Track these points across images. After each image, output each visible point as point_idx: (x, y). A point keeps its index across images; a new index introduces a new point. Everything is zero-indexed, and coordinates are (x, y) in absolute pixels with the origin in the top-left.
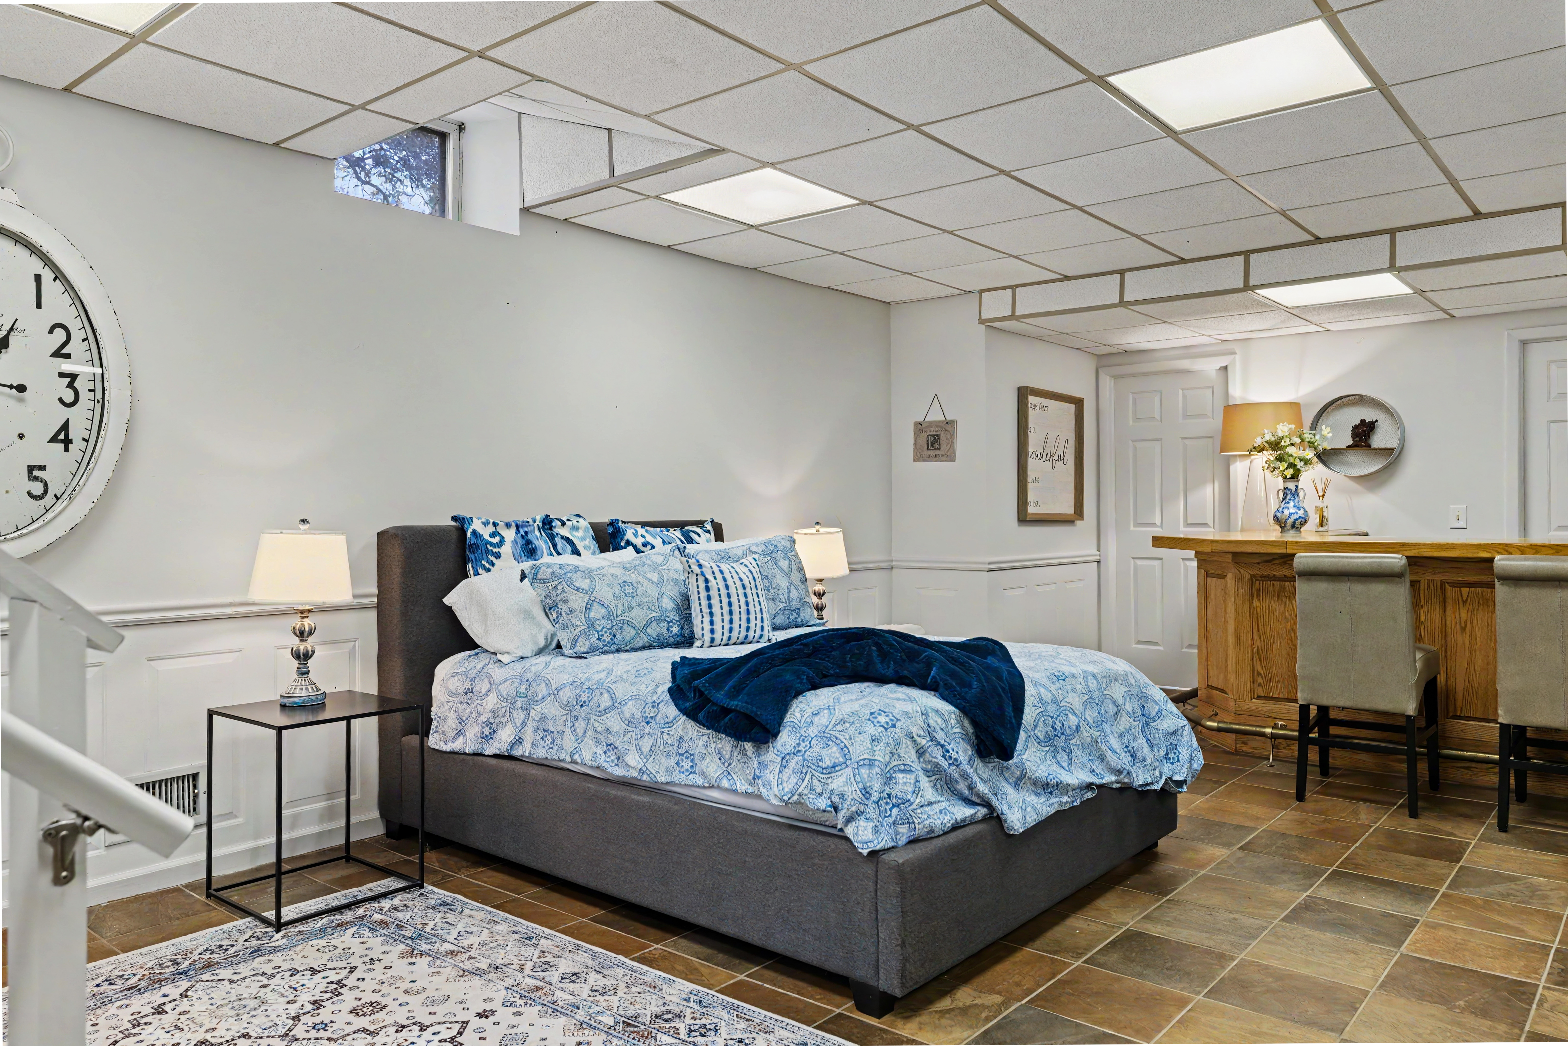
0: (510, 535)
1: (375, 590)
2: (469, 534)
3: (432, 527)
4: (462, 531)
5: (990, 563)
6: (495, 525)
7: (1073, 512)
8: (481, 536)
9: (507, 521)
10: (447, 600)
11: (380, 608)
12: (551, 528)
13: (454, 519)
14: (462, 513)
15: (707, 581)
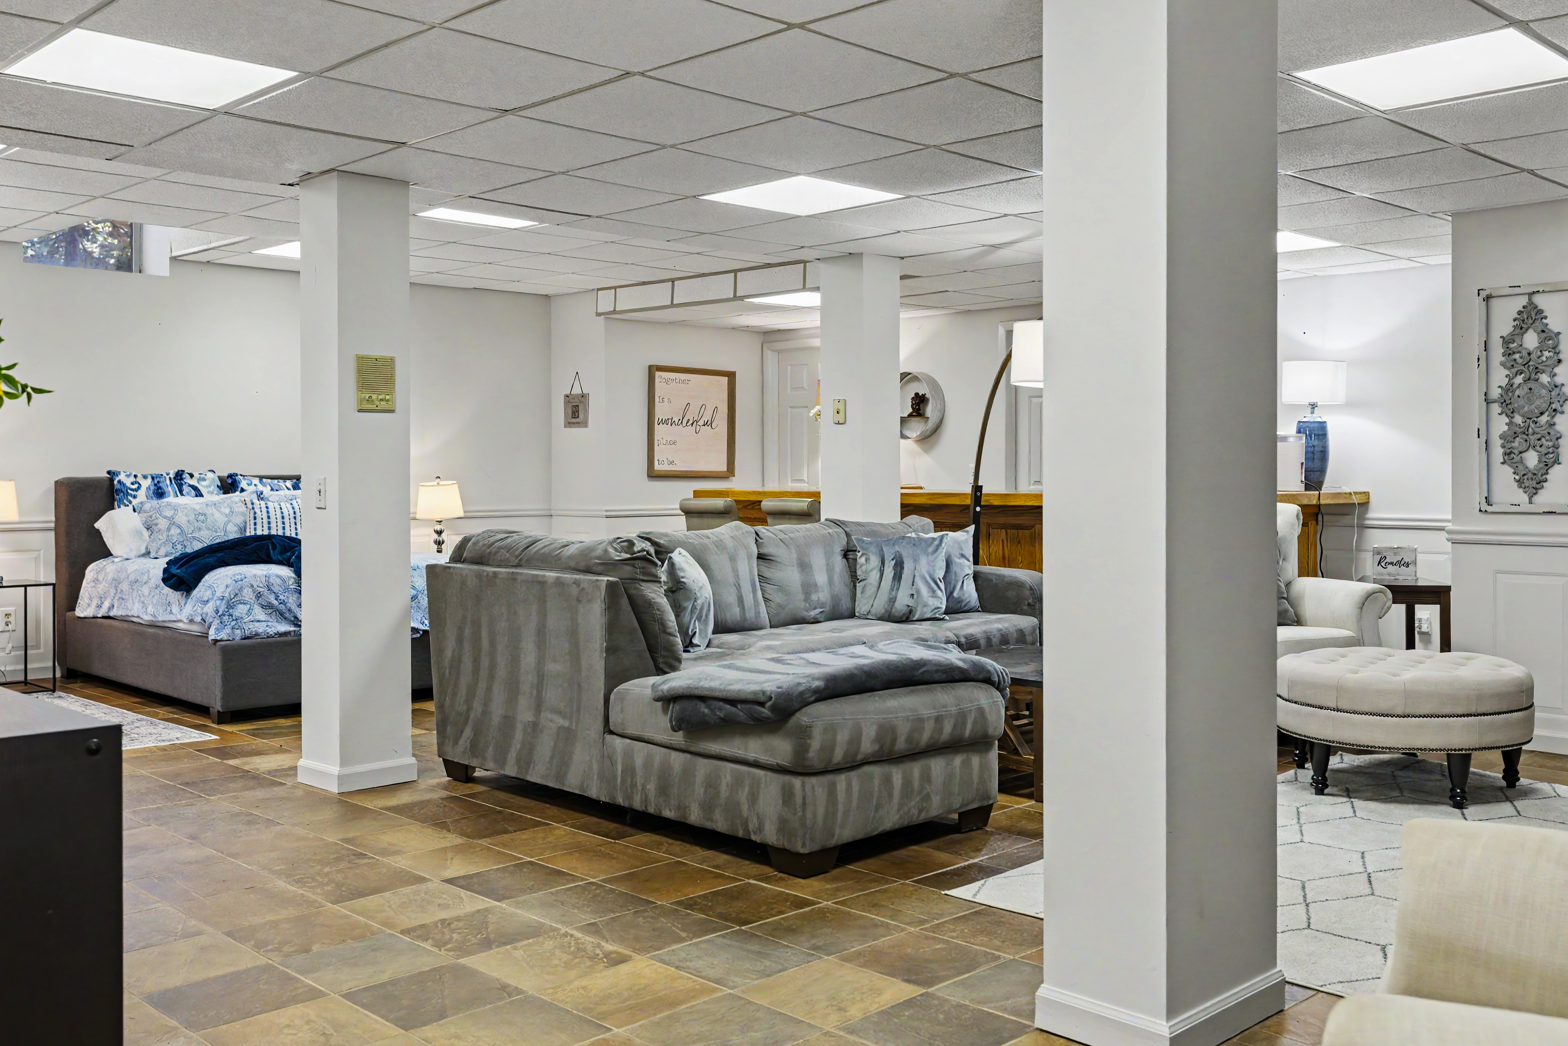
0: (146, 483)
1: (54, 519)
2: (116, 482)
3: (90, 478)
4: (111, 480)
5: (606, 511)
6: (135, 476)
7: (725, 469)
8: (124, 485)
9: (144, 474)
10: (97, 525)
11: (56, 530)
12: (182, 479)
13: (109, 473)
14: (113, 469)
15: (255, 513)
